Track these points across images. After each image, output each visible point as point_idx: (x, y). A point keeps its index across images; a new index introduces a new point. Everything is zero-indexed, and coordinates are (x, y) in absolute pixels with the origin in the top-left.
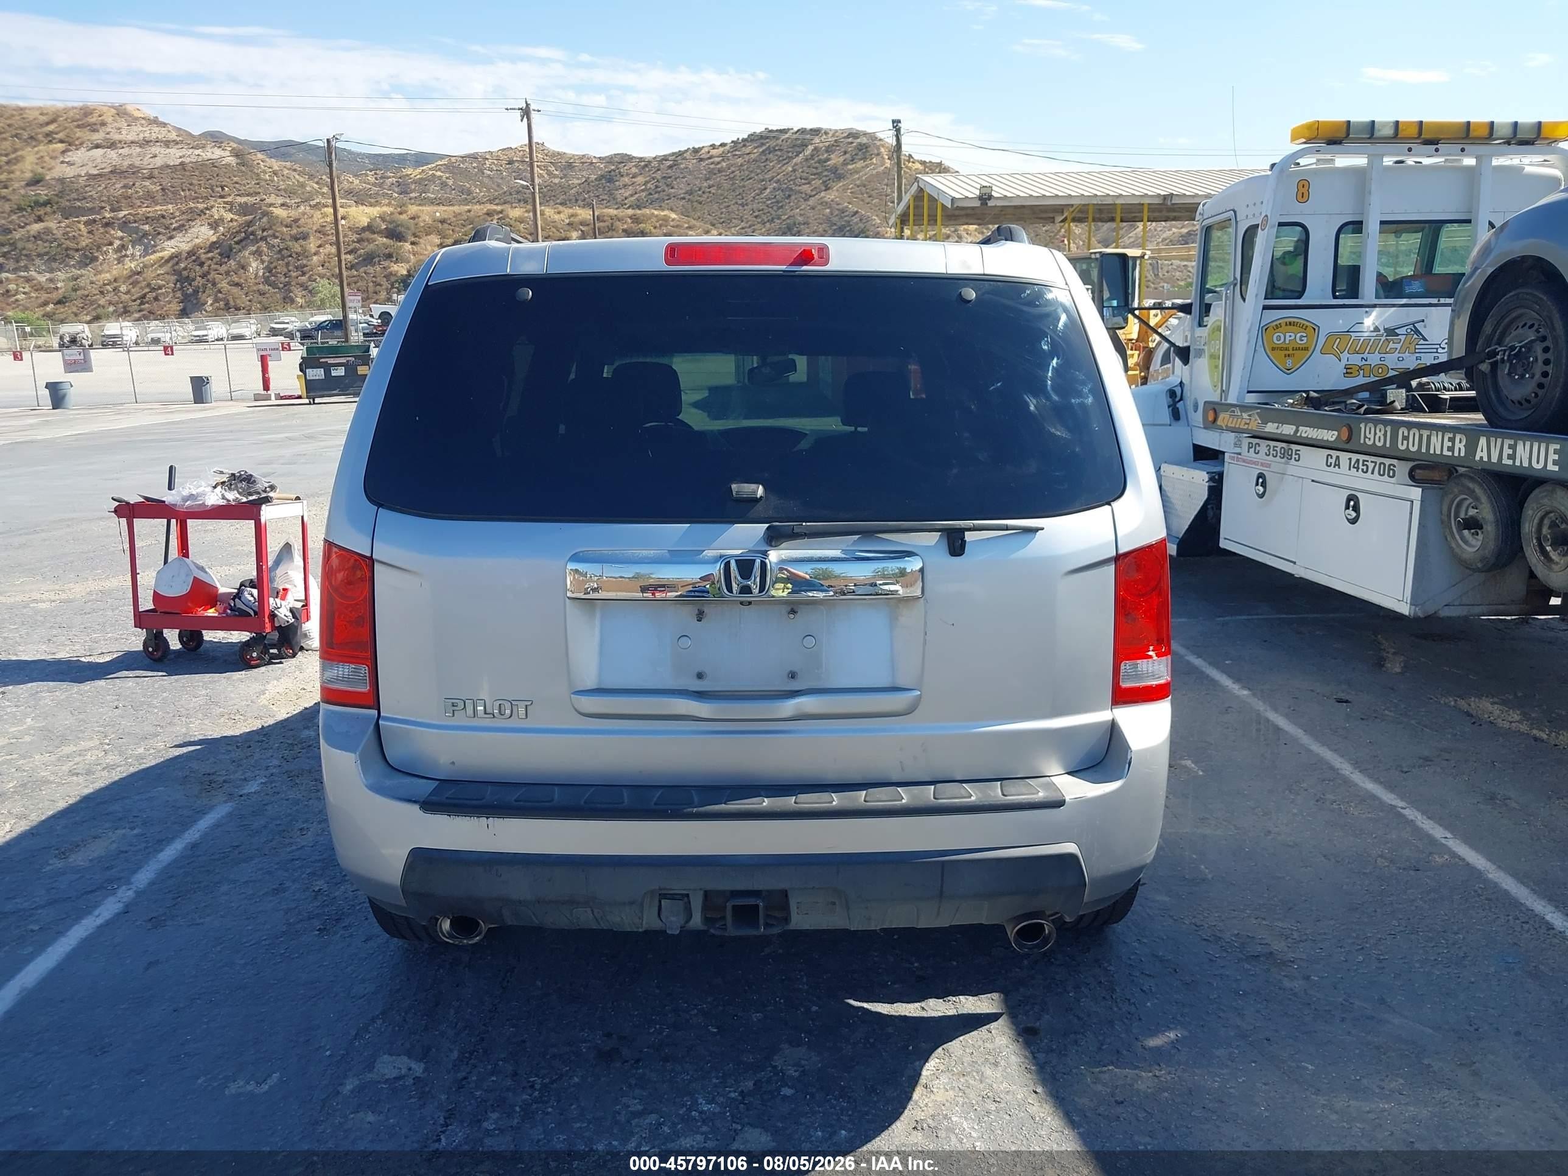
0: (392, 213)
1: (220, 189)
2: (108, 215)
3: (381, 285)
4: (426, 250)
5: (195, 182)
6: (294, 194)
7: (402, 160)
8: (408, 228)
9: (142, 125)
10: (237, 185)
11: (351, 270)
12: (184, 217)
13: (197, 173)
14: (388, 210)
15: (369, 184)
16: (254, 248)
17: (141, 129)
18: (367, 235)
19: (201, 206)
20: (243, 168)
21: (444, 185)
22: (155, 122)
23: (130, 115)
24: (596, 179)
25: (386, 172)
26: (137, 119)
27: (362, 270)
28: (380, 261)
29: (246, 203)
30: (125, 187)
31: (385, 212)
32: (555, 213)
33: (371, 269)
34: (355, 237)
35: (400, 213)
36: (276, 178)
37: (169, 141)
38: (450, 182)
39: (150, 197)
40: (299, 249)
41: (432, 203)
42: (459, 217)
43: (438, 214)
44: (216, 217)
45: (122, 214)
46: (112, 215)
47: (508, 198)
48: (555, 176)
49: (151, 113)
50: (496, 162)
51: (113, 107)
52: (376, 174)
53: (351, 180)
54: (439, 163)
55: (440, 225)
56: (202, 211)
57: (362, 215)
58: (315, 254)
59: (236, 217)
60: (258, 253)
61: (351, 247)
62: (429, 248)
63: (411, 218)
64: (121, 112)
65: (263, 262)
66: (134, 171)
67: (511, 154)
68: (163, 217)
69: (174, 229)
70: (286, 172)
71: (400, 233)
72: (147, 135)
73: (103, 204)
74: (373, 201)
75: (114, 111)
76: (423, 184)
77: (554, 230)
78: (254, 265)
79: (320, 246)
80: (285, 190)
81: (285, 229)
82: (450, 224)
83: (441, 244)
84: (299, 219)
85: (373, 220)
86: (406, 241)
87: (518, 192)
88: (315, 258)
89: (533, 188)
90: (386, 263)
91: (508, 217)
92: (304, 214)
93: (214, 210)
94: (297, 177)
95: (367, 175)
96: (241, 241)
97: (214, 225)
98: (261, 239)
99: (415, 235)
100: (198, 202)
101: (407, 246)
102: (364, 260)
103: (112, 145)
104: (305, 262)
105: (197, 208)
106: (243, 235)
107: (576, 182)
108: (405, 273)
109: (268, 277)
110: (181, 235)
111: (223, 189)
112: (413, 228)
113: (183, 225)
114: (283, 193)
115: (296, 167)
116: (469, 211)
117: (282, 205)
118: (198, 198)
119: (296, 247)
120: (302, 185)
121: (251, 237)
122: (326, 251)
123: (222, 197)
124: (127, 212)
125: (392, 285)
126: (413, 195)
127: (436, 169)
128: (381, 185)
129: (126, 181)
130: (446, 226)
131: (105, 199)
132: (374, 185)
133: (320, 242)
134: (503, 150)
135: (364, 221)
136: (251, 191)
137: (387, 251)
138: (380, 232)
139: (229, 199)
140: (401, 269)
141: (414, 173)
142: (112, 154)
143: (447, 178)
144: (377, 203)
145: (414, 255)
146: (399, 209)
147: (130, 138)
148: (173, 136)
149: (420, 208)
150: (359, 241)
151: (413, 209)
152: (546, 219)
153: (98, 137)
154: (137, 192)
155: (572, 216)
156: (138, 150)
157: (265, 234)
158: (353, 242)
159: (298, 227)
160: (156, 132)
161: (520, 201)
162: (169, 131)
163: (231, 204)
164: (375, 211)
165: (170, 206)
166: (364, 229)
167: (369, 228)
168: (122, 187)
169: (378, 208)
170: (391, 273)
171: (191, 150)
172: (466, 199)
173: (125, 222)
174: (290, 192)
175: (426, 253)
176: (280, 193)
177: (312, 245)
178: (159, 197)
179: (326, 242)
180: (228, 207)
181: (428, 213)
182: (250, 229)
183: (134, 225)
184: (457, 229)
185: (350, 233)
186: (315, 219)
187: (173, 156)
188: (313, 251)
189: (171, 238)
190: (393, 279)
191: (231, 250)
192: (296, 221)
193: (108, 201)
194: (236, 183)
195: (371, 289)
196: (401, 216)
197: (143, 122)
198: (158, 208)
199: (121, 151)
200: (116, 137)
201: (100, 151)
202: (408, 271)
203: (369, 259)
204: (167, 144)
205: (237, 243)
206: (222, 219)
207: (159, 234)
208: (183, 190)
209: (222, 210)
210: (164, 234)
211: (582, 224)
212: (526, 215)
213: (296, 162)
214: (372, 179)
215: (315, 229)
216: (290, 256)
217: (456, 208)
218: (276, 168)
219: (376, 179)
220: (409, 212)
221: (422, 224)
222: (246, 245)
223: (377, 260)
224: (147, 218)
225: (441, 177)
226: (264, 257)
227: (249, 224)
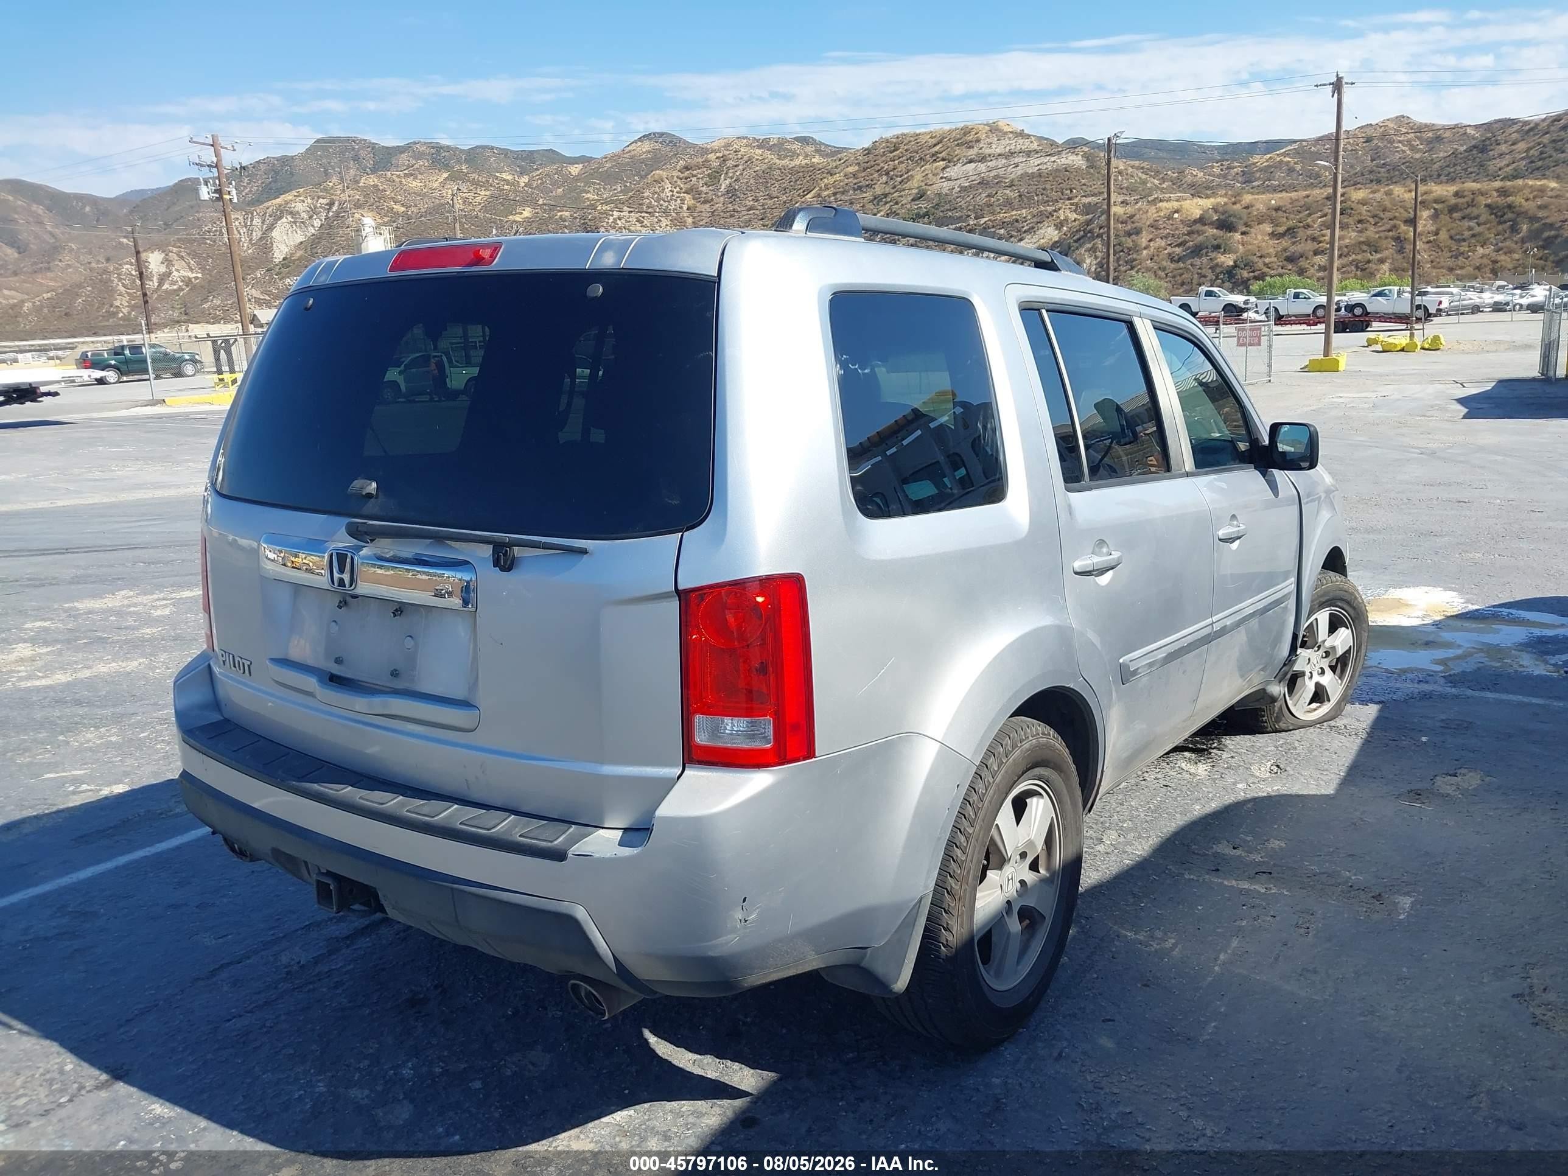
0: (1226, 204)
1: (1069, 192)
2: (971, 222)
3: (1205, 276)
4: (1256, 239)
5: (1048, 186)
6: (1135, 191)
7: (1253, 147)
8: (1240, 218)
9: (1009, 139)
10: (1084, 187)
11: (1178, 262)
12: (1035, 220)
13: (1051, 179)
14: (1222, 200)
15: (1213, 176)
16: (1089, 246)
17: (1008, 142)
18: (1198, 227)
19: (1049, 209)
20: (1092, 171)
21: (1291, 170)
22: (1021, 134)
23: (1000, 131)
24: (1465, 151)
25: (1232, 162)
26: (1006, 133)
27: (1189, 262)
28: (1207, 252)
29: (1090, 203)
30: (989, 196)
31: (1218, 204)
32: (1405, 191)
33: (1197, 261)
34: (1185, 230)
35: (1234, 203)
36: (1120, 178)
37: (1030, 151)
38: (1298, 167)
39: (1008, 204)
40: (1131, 244)
41: (1275, 190)
42: (1296, 204)
43: (1273, 202)
44: (1062, 218)
45: (983, 221)
46: (975, 222)
47: (1359, 179)
48: (1419, 151)
49: (1018, 126)
50: (1351, 141)
51: (987, 125)
52: (1222, 165)
53: (1195, 173)
54: (1289, 148)
55: (1274, 213)
56: (1050, 213)
57: (1195, 207)
58: (1145, 248)
59: (1079, 217)
60: (1093, 250)
61: (1180, 240)
62: (1260, 237)
63: (1245, 208)
64: (994, 129)
65: (1096, 258)
66: (998, 181)
67: (1370, 132)
68: (1017, 221)
69: (1025, 232)
70: (1130, 170)
71: (1232, 223)
72: (1013, 147)
73: (969, 213)
74: (1209, 192)
75: (987, 128)
76: (1268, 171)
77: (1402, 210)
78: (1088, 261)
79: (1150, 241)
80: (1127, 188)
81: (1120, 226)
82: (1285, 212)
83: (1273, 232)
84: (1134, 216)
85: (1206, 211)
86: (1236, 231)
87: (1371, 172)
88: (1145, 252)
89: (1336, 169)
90: (1213, 255)
91: (1350, 200)
92: (1139, 210)
93: (1061, 212)
94: (1140, 174)
95: (1213, 167)
96: (1079, 239)
97: (1059, 226)
98: (1097, 236)
99: (1246, 225)
100: (1048, 205)
101: (1237, 236)
102: (1192, 252)
103: (983, 159)
104: (1135, 256)
105: (1046, 211)
106: (1082, 233)
107: (1442, 155)
108: (1231, 263)
109: (1100, 272)
110: (1029, 237)
111: (1071, 191)
112: (1245, 218)
113: (1033, 228)
114: (1125, 191)
115: (1145, 165)
116: (1308, 196)
117: (1122, 203)
118: (1048, 201)
119: (1129, 242)
120: (1144, 182)
121: (1089, 235)
122: (1157, 245)
123: (1069, 199)
124: (987, 219)
125: (1217, 278)
126: (1256, 184)
127: (1285, 154)
128: (1225, 177)
129: (989, 191)
130: (1280, 213)
131: (971, 207)
132: (1219, 176)
133: (1151, 236)
134: (1362, 127)
135: (1197, 213)
136: (1096, 191)
137: (1215, 243)
138: (1211, 224)
139: (1076, 200)
140: (1228, 260)
141: (1260, 160)
142: (982, 167)
143: (1295, 163)
144: (1214, 195)
145: (1243, 245)
146: (1233, 199)
147: (998, 151)
148: (1035, 146)
149: (1256, 196)
150: (1189, 234)
151: (1247, 198)
152: (1394, 199)
153: (972, 153)
154: (999, 200)
155: (1426, 193)
156: (1004, 161)
157: (1102, 231)
158: (1184, 234)
159: (1133, 222)
160: (1022, 144)
161: (1372, 181)
162: (1032, 142)
163: (1077, 205)
164: (1208, 203)
165: (1024, 211)
166: (1195, 222)
167: (1201, 220)
168: (986, 197)
169: (1212, 200)
170: (1217, 265)
171: (1048, 158)
172: (1312, 184)
173: (985, 228)
174: (1131, 190)
175: (1255, 242)
176: (1122, 191)
177: (1143, 240)
178: (1016, 203)
179: (1157, 236)
180: (1073, 207)
181: (1262, 201)
182: (1089, 227)
183: (993, 230)
184: (1292, 216)
185: (1181, 226)
186: (1150, 214)
187: (1033, 165)
188: (1144, 245)
189: (1021, 240)
190: (1218, 270)
191: (1070, 248)
192: (1132, 217)
193: (974, 210)
194: (1084, 185)
195: (1195, 282)
196: (1235, 207)
197: (1011, 135)
198: (1014, 213)
199: (989, 164)
200: (988, 151)
201: (973, 165)
202: (1235, 262)
203: (1197, 251)
204: (1028, 153)
205: (1075, 241)
206: (1066, 220)
207: (1011, 237)
208: (1037, 195)
209: (1068, 211)
210: (1016, 237)
211: (1436, 201)
212: (1371, 196)
213: (1144, 160)
214: (1217, 170)
215: (1148, 223)
216: (1122, 251)
217: (1294, 195)
218: (1122, 167)
219: (1222, 170)
220: (1243, 202)
221: (1255, 213)
222: (1084, 243)
223: (1204, 251)
224: (1003, 223)
225: (1289, 162)
226: (1098, 254)
227: (1089, 222)
